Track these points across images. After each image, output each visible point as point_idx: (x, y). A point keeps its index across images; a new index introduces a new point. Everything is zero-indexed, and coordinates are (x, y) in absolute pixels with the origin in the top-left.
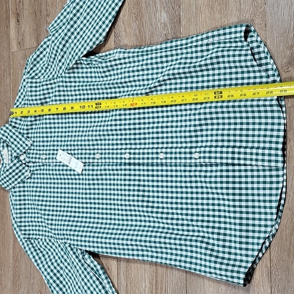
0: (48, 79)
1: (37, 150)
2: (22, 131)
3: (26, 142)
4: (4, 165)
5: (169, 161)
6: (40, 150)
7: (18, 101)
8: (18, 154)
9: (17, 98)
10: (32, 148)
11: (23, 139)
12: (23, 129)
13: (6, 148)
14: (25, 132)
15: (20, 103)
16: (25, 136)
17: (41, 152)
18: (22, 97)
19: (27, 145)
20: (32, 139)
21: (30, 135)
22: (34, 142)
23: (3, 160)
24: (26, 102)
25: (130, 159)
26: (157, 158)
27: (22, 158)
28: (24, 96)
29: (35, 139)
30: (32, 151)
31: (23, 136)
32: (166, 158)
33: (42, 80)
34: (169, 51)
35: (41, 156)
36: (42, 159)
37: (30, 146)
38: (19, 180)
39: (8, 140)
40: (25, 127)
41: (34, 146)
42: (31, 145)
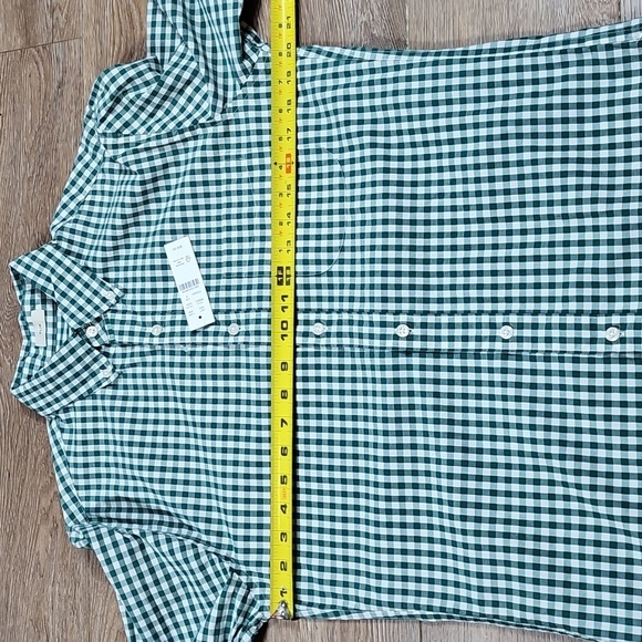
1: (135, 313)
2: (90, 264)
3: (103, 293)
4: (33, 351)
5: (527, 346)
6: (143, 313)
7: (73, 183)
8: (81, 323)
9: (73, 175)
10: (120, 307)
11: (95, 285)
12: (95, 259)
13: (39, 307)
14: (99, 265)
15: (81, 190)
16: (100, 276)
17: (149, 319)
18: (87, 173)
19: (104, 300)
20: (122, 285)
21: (112, 275)
22: (125, 291)
23: (28, 337)
24: (98, 187)
25: (410, 338)
26: (493, 339)
27: (90, 333)
28: (94, 173)
29: (130, 285)
30: (119, 317)
31: (93, 277)
32: (520, 339)
33: (144, 137)
34: (527, 55)
35: (149, 330)
36: (152, 336)
37: (113, 301)
38: (83, 390)
39: (51, 287)
40: (99, 254)
41: (124, 302)
42: (117, 299)
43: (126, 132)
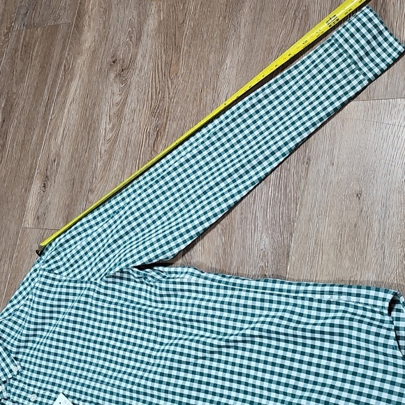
0: (74, 279)
1: (25, 383)
2: (9, 347)
3: (12, 366)
6: (29, 385)
7: (16, 297)
9: (17, 293)
10: (18, 377)
11: (8, 361)
12: (12, 345)
14: (14, 350)
15: (19, 302)
16: (13, 355)
17: (31, 389)
18: (24, 293)
19: (11, 371)
21: (20, 356)
22: (24, 368)
24: (28, 303)
28: (28, 294)
29: (27, 366)
30: (16, 383)
31: (9, 356)
33: (64, 278)
35: (29, 396)
36: (30, 401)
37: (15, 373)
40: (16, 343)
41: (21, 375)
42: (18, 372)
43: (57, 271)
